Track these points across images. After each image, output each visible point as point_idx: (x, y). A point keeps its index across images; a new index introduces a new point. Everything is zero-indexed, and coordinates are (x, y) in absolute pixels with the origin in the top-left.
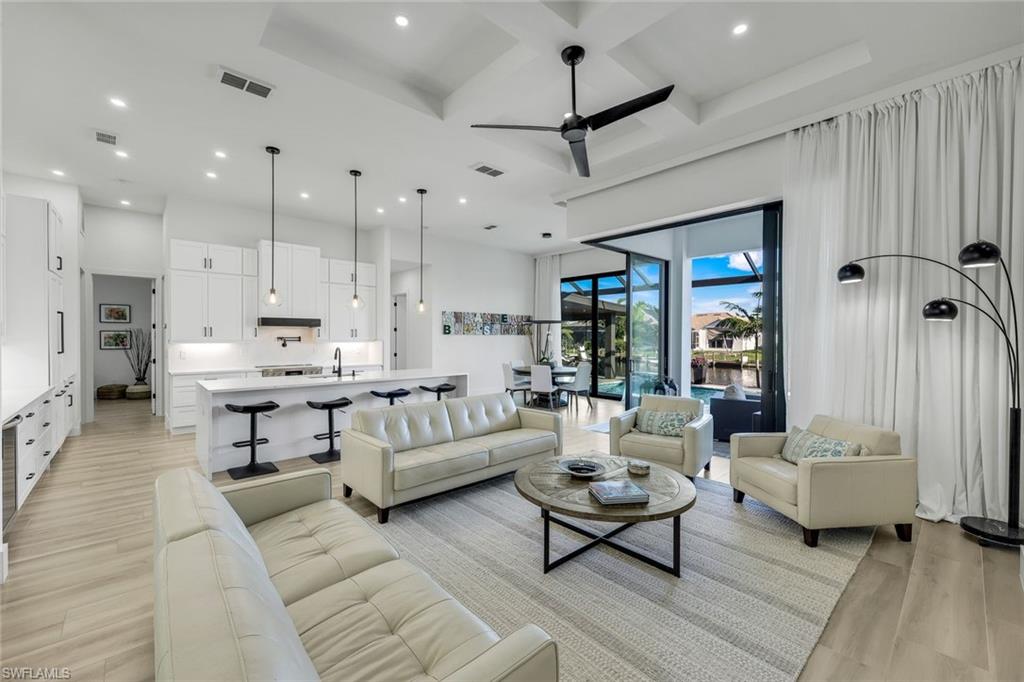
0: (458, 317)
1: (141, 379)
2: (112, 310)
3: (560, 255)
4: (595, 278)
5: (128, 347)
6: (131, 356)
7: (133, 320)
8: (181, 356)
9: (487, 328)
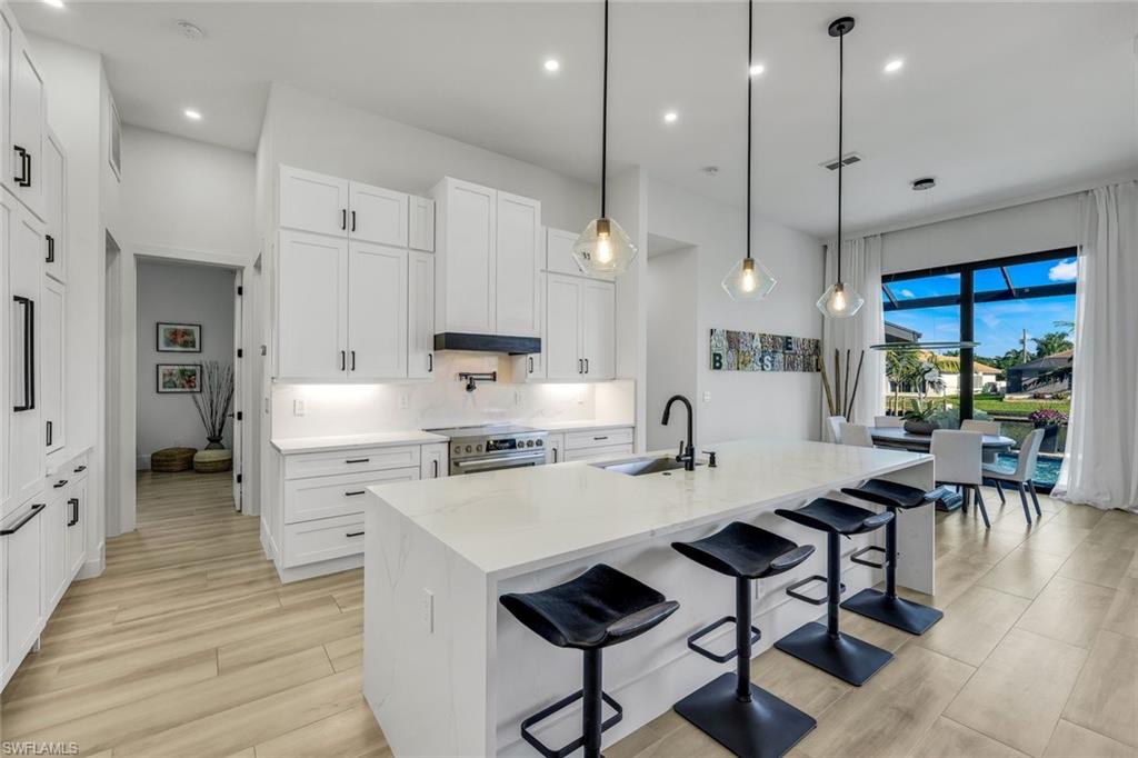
0: (733, 339)
1: (215, 440)
2: (175, 333)
3: (882, 234)
4: (966, 270)
5: (198, 389)
6: (200, 402)
7: (205, 348)
8: (296, 410)
9: (767, 358)
